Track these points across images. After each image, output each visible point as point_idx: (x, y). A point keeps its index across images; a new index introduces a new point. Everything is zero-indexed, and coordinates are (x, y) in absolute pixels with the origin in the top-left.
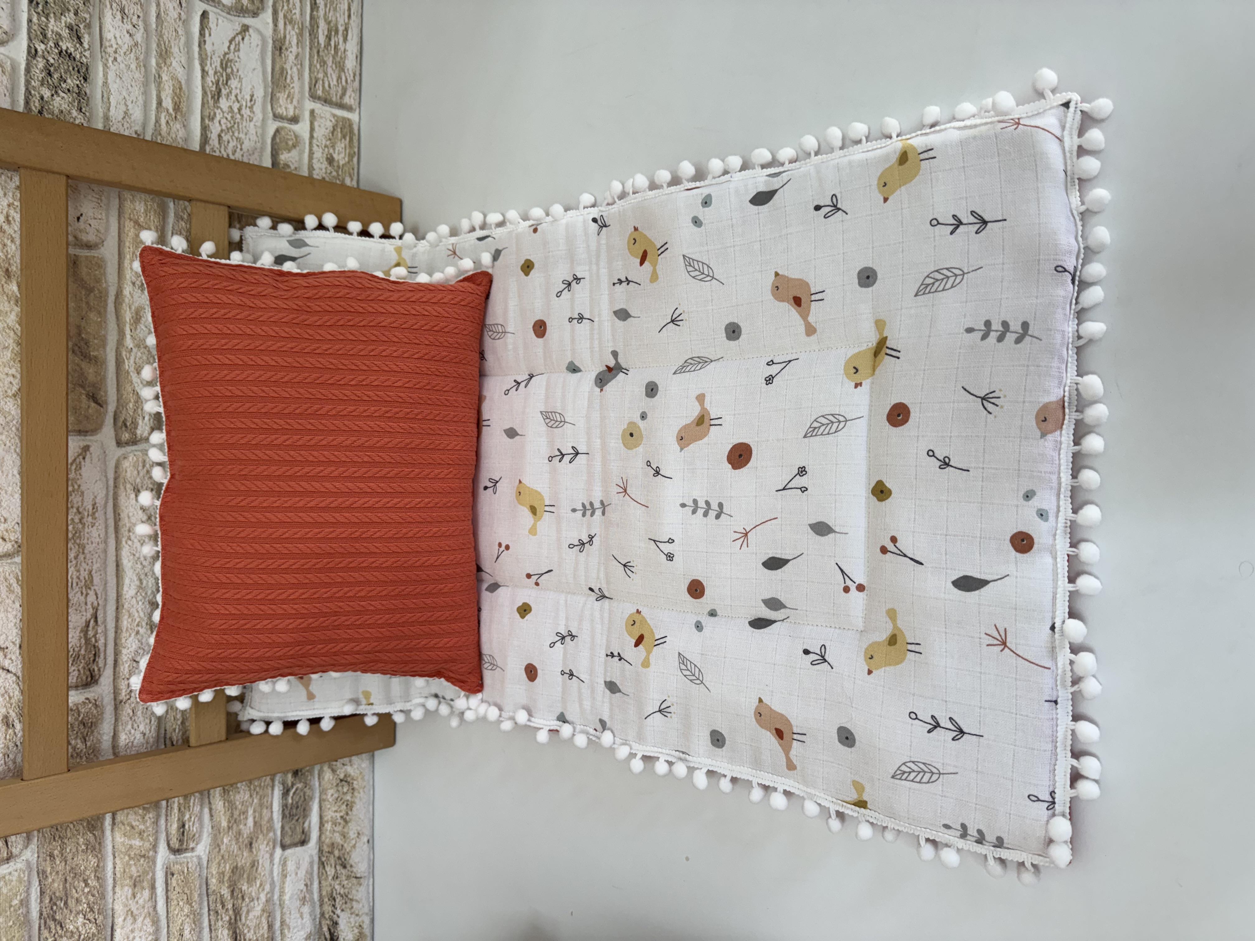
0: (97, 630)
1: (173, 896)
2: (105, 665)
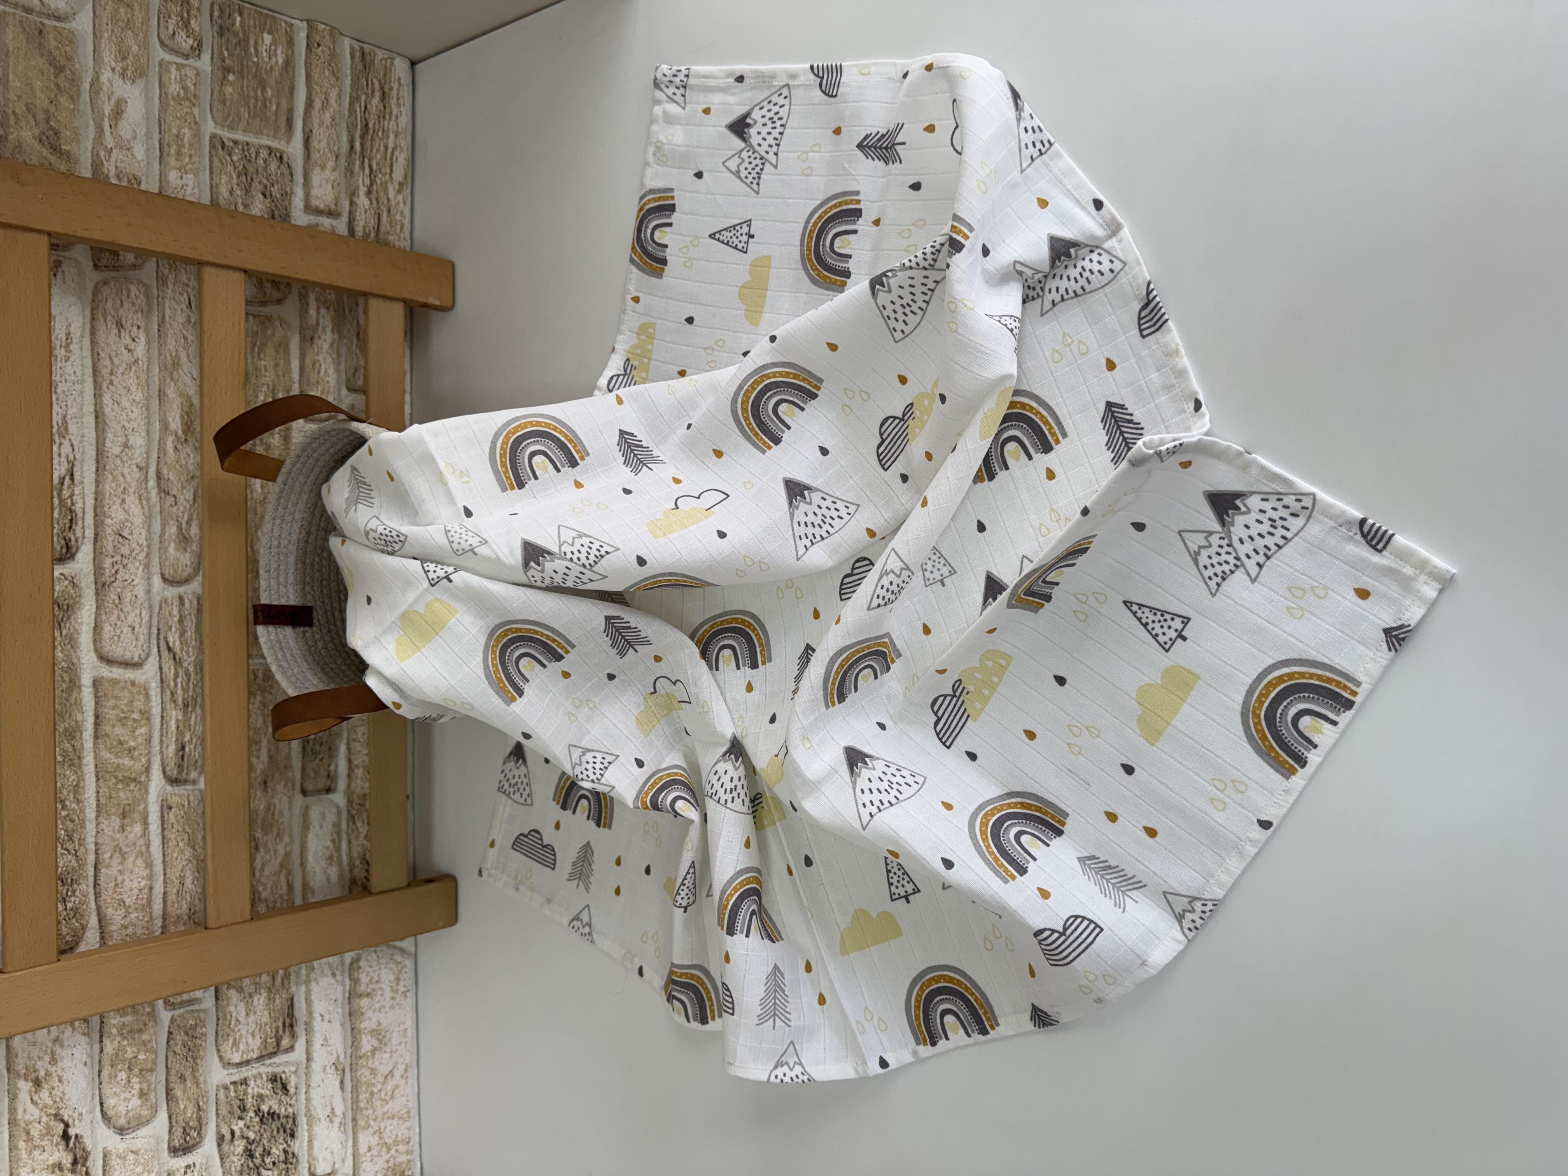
0: (73, 490)
1: (171, 835)
2: (84, 537)
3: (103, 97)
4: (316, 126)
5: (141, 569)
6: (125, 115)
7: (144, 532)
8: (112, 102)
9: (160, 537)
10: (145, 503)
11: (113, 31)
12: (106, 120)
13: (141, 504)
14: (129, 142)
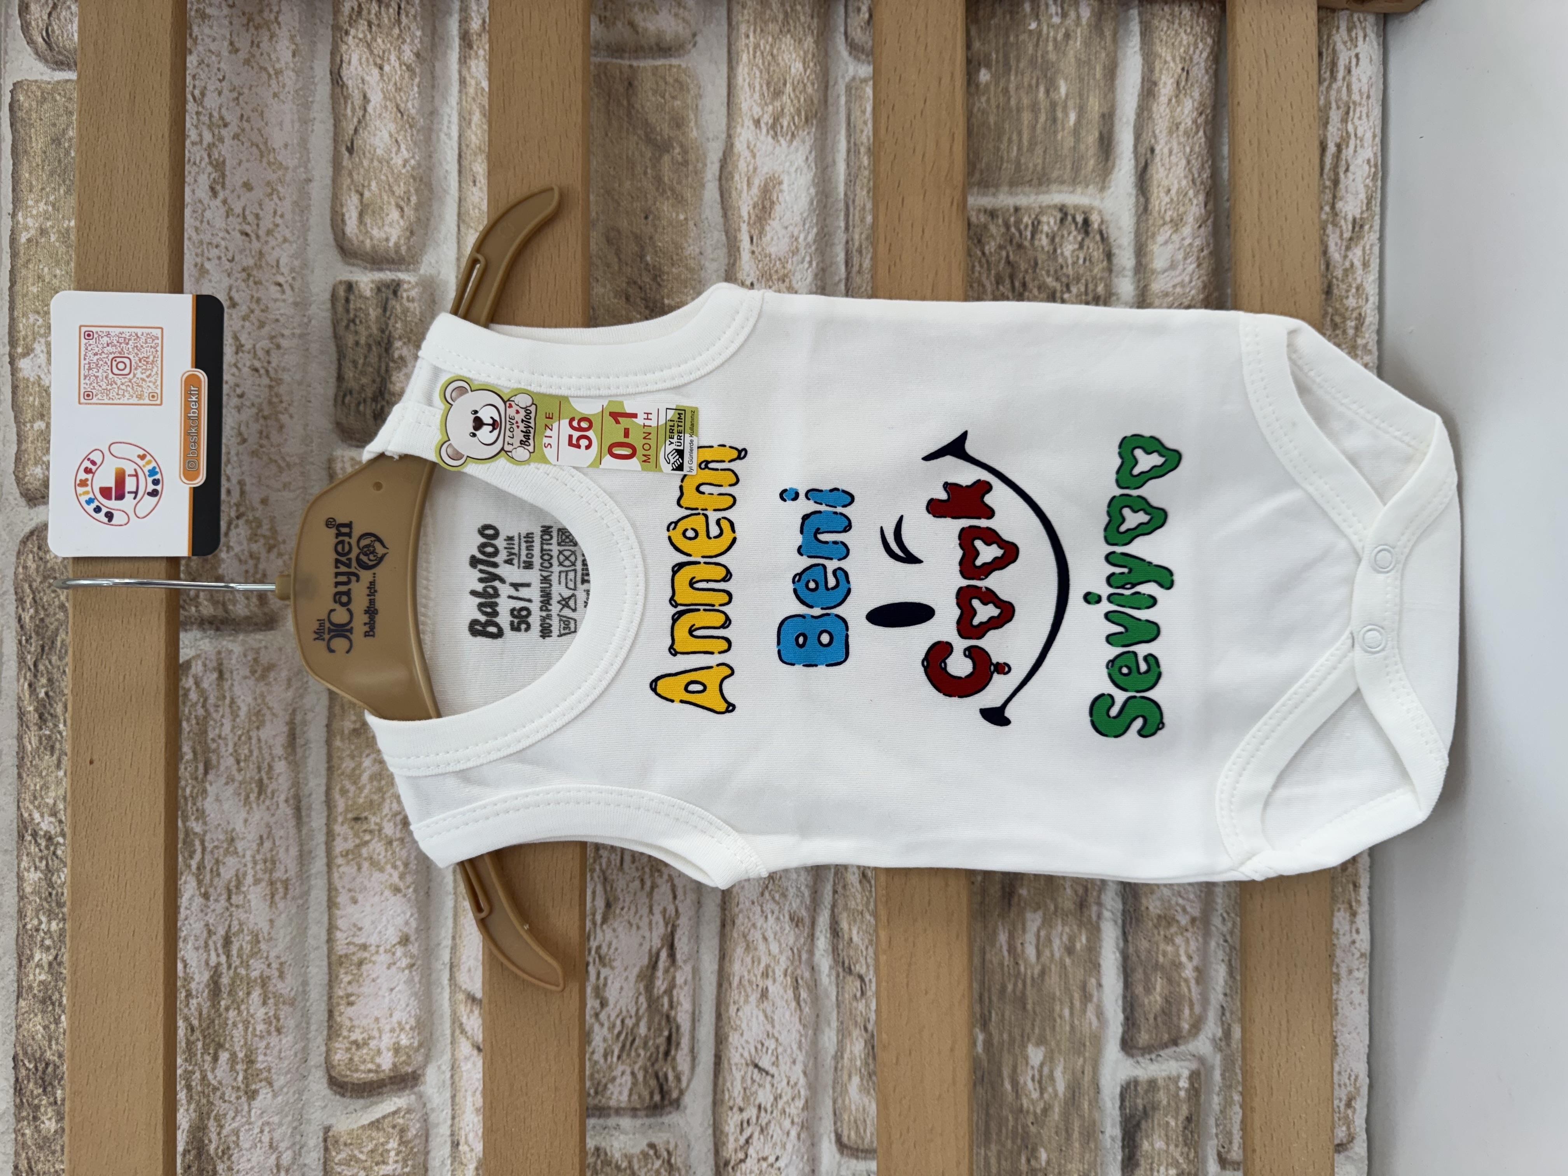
0: (674, 978)
2: (693, 1068)
3: (739, 181)
4: (1163, 137)
5: (793, 1133)
6: (777, 207)
7: (801, 1058)
8: (755, 191)
9: (835, 1057)
10: (804, 994)
11: (757, 46)
12: (744, 227)
13: (797, 998)
14: (783, 262)
